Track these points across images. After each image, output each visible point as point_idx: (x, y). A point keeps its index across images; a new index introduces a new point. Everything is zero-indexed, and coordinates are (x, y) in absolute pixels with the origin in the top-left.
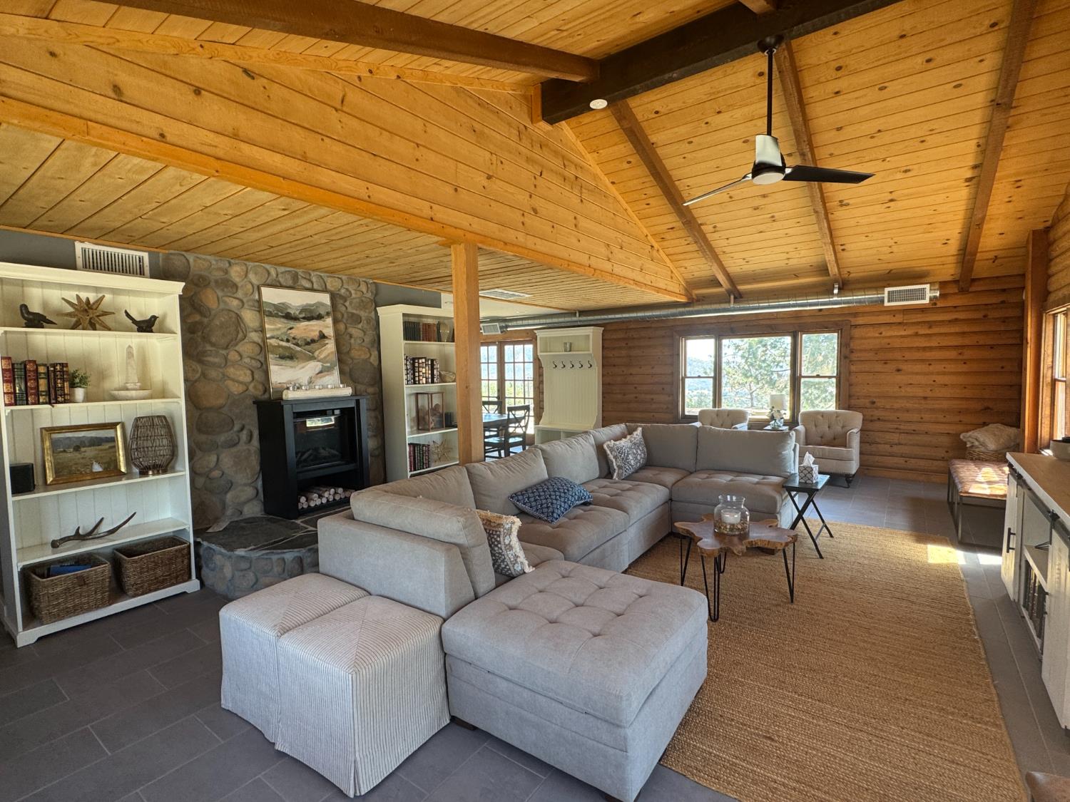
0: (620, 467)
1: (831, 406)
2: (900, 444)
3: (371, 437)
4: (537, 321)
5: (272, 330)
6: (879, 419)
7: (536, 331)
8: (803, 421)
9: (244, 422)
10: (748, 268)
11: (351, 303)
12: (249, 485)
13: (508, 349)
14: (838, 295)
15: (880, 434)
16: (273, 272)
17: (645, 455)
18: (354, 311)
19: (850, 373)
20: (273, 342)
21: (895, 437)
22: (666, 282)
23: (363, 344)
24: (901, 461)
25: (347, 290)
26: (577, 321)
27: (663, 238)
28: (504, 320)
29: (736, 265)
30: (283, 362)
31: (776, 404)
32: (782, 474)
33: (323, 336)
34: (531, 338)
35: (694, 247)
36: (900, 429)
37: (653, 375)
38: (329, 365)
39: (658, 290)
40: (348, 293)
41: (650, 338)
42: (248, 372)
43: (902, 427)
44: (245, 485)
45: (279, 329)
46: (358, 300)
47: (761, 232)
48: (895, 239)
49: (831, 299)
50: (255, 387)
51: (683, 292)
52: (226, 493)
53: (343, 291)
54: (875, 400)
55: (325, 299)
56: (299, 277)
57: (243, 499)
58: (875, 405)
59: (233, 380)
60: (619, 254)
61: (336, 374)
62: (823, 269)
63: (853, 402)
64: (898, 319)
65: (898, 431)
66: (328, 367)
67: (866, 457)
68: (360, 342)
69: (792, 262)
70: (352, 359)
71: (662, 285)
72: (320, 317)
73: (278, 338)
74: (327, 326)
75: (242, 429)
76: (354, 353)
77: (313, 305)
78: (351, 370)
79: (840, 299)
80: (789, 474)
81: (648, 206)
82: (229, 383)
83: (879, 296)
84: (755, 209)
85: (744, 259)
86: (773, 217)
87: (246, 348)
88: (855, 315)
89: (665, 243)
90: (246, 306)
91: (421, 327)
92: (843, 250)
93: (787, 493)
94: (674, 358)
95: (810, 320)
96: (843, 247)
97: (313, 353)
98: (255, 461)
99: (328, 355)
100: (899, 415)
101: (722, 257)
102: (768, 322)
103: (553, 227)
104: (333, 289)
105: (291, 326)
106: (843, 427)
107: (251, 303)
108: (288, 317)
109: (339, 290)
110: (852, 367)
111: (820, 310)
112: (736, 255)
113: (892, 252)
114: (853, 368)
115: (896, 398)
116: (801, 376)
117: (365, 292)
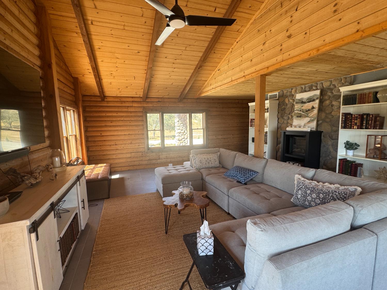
11: (334, 91)
16: (303, 87)
18: (336, 94)
20: (296, 112)
25: (333, 85)
30: (297, 118)
33: (313, 108)
38: (313, 119)
45: (299, 107)
55: (318, 92)
56: (313, 86)
61: (315, 123)
68: (337, 108)
70: (332, 116)
72: (314, 100)
73: (297, 110)
74: (316, 103)
76: (332, 113)
78: (331, 121)
91: (357, 96)
97: (308, 115)
104: (325, 87)
105: (302, 106)
108: (302, 102)
109: (329, 86)
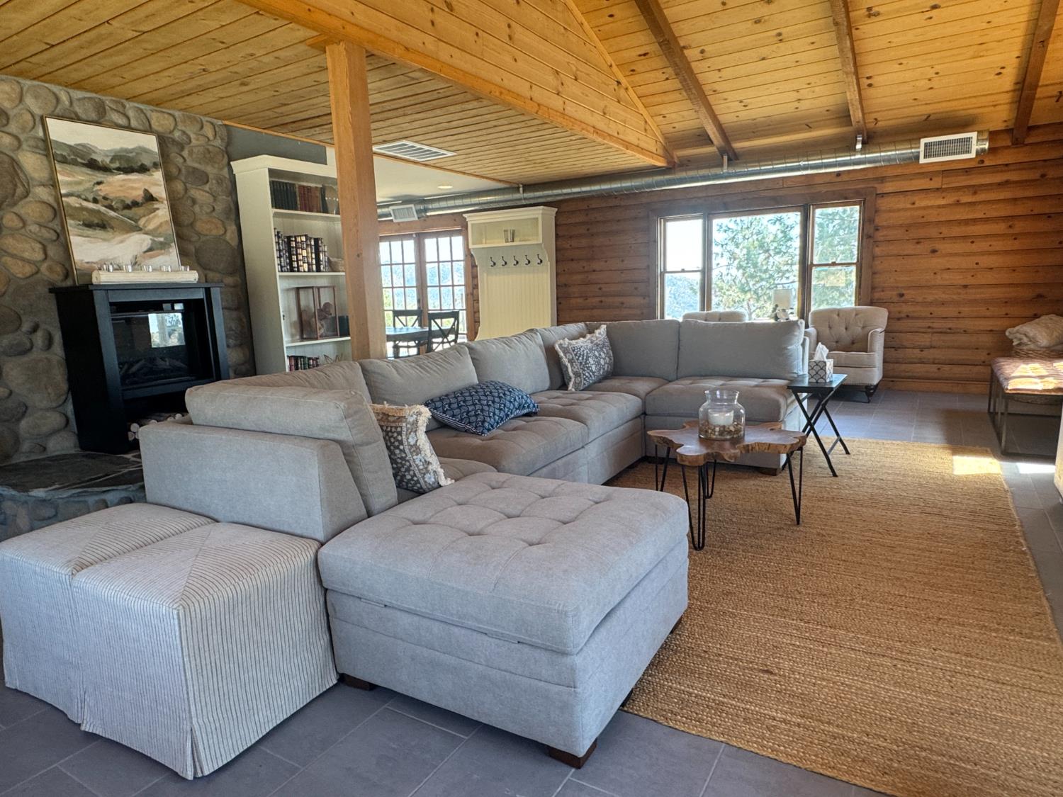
0: (577, 375)
1: (848, 302)
2: (932, 347)
3: (235, 346)
4: (467, 201)
5: (69, 184)
6: (908, 316)
7: (465, 215)
8: (814, 323)
9: (36, 320)
10: (745, 116)
11: (191, 153)
12: (54, 409)
13: (430, 243)
14: (863, 151)
15: (909, 336)
16: (64, 97)
17: (609, 357)
18: (196, 165)
19: (874, 258)
20: (72, 201)
21: (925, 339)
22: (640, 136)
23: (214, 214)
24: (933, 368)
25: (184, 132)
26: (520, 199)
27: (633, 71)
28: (421, 200)
29: (732, 110)
30: (90, 232)
31: (780, 301)
32: (788, 376)
33: (150, 198)
34: (458, 225)
35: (676, 84)
36: (933, 328)
37: (622, 271)
38: (162, 239)
39: (628, 145)
40: (184, 137)
41: (618, 221)
42: (38, 246)
43: (935, 325)
44: (47, 410)
45: (79, 183)
46: (201, 149)
47: (764, 59)
48: (937, 68)
49: (853, 158)
50: (50, 269)
51: (660, 152)
52: (19, 420)
53: (177, 134)
54: (904, 292)
55: (151, 143)
56: (107, 107)
57: (45, 429)
58: (902, 299)
59: (13, 256)
60: (572, 87)
61: (173, 255)
62: (843, 116)
63: (877, 295)
64: (936, 183)
65: (929, 330)
66: (161, 243)
67: (891, 366)
68: (208, 211)
69: (804, 105)
70: (199, 234)
71: (632, 138)
72: (143, 169)
73: (79, 196)
74: (156, 182)
75: (35, 329)
76: (199, 226)
77: (131, 151)
78: (197, 251)
79: (864, 156)
80: (796, 376)
81: (611, 19)
82: (8, 259)
83: (913, 150)
84: (756, 22)
85: (741, 102)
86: (780, 34)
87: (30, 210)
88: (882, 180)
89: (637, 78)
90: (25, 146)
91: (297, 190)
92: (870, 85)
93: (794, 397)
94: (650, 247)
95: (824, 189)
96: (869, 82)
97: (136, 221)
98: (59, 376)
99: (161, 225)
100: (932, 309)
101: (711, 99)
102: (771, 194)
103: (477, 34)
104: (160, 129)
105: (99, 180)
106: (863, 327)
107: (32, 143)
108: (93, 165)
109: (171, 132)
110: (877, 249)
111: (839, 174)
112: (730, 96)
113: (931, 88)
114: (878, 251)
115: (929, 287)
116: (812, 265)
117: (211, 138)
